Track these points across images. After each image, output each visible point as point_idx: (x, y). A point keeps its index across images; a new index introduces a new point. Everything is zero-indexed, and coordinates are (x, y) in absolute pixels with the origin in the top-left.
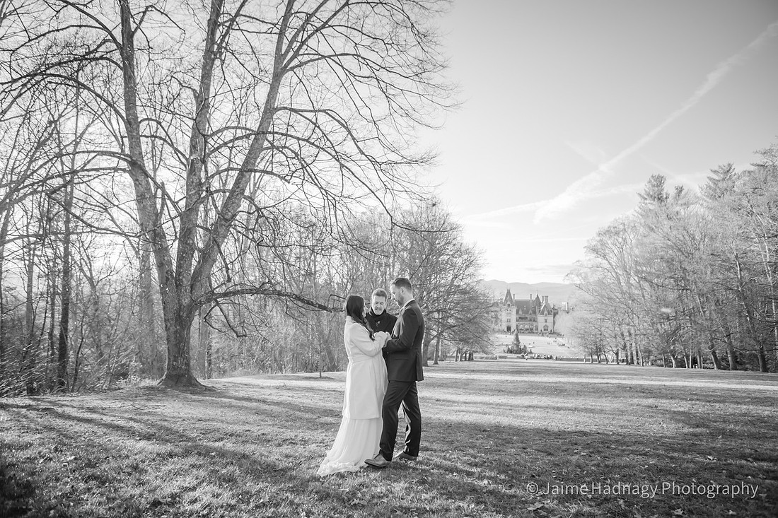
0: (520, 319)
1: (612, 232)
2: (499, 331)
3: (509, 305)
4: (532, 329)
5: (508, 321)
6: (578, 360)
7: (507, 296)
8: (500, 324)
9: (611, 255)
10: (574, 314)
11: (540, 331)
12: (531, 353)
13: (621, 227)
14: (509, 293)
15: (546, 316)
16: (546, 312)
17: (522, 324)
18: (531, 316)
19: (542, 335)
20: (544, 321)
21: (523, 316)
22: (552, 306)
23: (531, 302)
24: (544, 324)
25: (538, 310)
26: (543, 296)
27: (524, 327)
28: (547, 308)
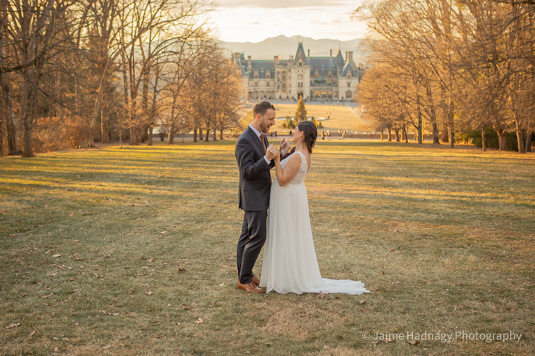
0: (315, 83)
2: (288, 100)
3: (300, 64)
4: (330, 96)
5: (300, 85)
7: (298, 51)
8: (288, 89)
11: (340, 98)
14: (300, 47)
15: (349, 78)
16: (349, 73)
17: (317, 90)
18: (330, 78)
19: (343, 104)
20: (347, 84)
21: (320, 78)
22: (358, 66)
23: (331, 59)
24: (347, 89)
25: (340, 70)
26: (346, 53)
27: (321, 92)
28: (351, 67)
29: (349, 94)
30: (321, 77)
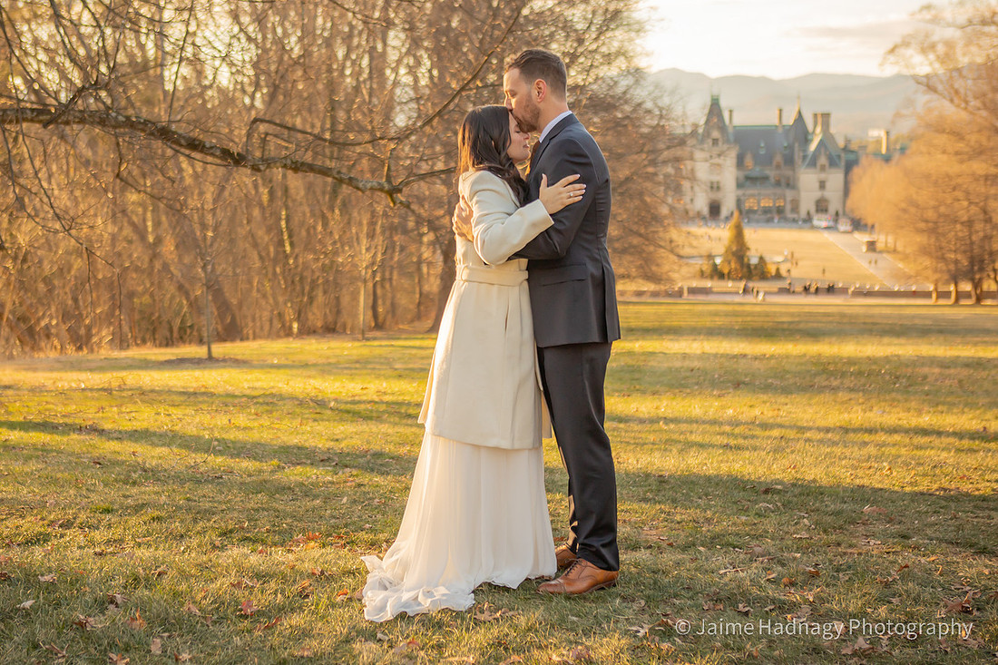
0: (747, 181)
2: (688, 217)
3: (715, 142)
4: (780, 211)
5: (714, 187)
6: (915, 294)
7: (711, 113)
8: (688, 196)
10: (908, 162)
11: (803, 214)
12: (778, 276)
14: (715, 108)
15: (823, 168)
17: (753, 196)
18: (779, 172)
20: (817, 185)
21: (757, 172)
22: (841, 143)
23: (780, 130)
24: (817, 194)
25: (801, 154)
26: (815, 115)
27: (759, 203)
28: (826, 148)
29: (821, 206)
30: (758, 169)
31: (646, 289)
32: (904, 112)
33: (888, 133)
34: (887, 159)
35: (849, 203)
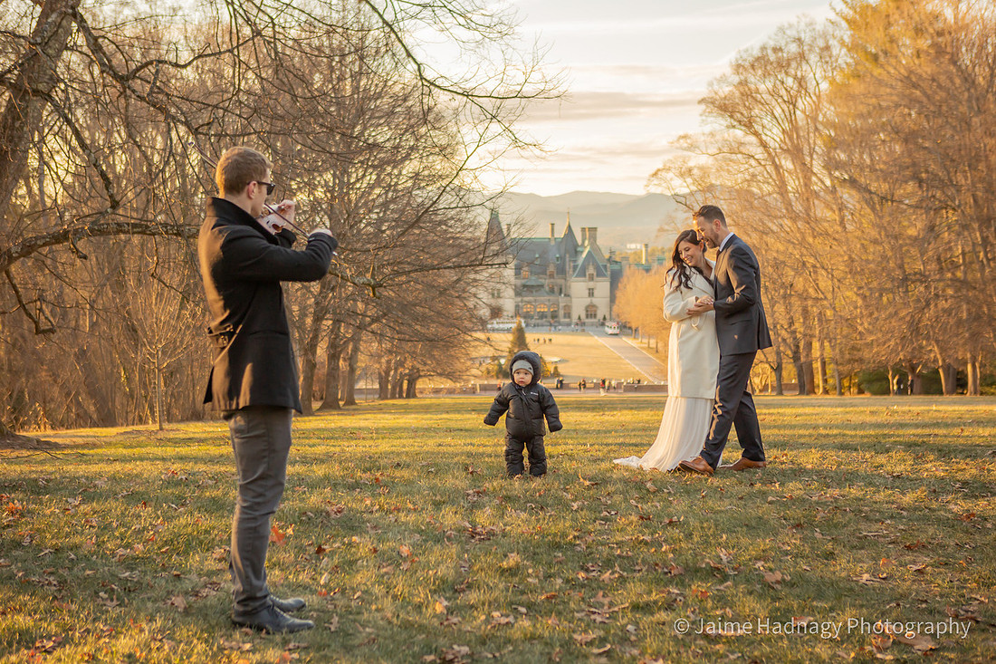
0: (524, 289)
1: (769, 62)
4: (555, 316)
5: (496, 294)
7: (489, 229)
8: (472, 302)
9: (765, 122)
11: (575, 318)
12: (556, 374)
13: (793, 48)
15: (591, 278)
16: (591, 270)
18: (552, 280)
19: (583, 330)
20: (587, 291)
21: (533, 281)
22: (606, 255)
23: (553, 243)
24: (587, 301)
25: (572, 264)
26: (583, 229)
27: (535, 307)
28: (593, 257)
29: (591, 311)
30: (533, 277)
31: (442, 386)
32: (666, 227)
33: (646, 246)
34: (648, 270)
35: (615, 308)
